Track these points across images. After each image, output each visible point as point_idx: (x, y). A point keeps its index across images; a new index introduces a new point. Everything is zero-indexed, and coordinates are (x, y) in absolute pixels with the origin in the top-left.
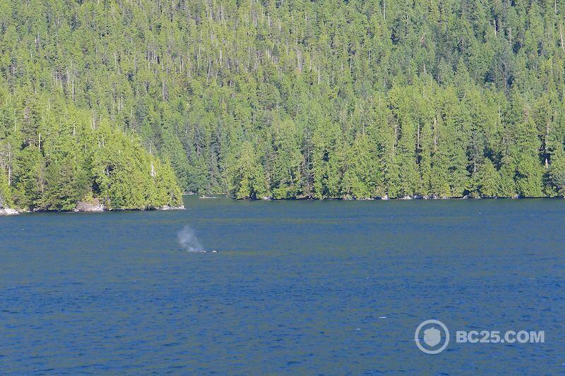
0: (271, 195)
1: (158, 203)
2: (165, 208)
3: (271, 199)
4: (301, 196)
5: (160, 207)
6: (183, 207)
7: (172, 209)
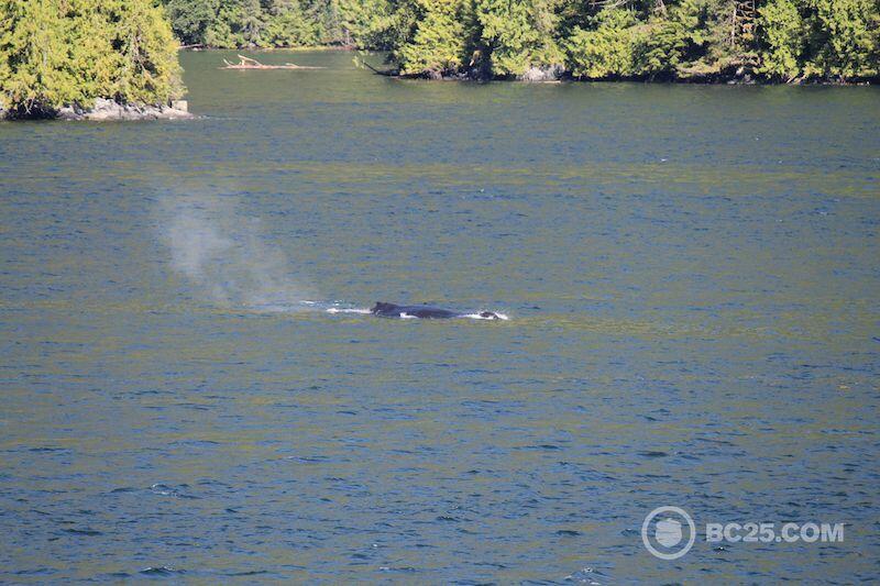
0: (558, 59)
1: (70, 88)
2: (103, 110)
3: (559, 76)
4: (700, 67)
5: (77, 104)
6: (181, 110)
7: (133, 115)
